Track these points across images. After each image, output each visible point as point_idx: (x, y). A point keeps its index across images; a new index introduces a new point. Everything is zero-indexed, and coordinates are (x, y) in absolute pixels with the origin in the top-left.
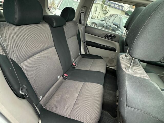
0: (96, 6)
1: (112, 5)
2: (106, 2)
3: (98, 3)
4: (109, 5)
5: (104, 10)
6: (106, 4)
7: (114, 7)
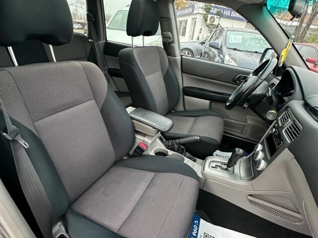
0: (194, 19)
1: (225, 12)
2: (213, 8)
3: (197, 12)
4: (219, 14)
5: (210, 24)
6: (212, 14)
7: (230, 16)
